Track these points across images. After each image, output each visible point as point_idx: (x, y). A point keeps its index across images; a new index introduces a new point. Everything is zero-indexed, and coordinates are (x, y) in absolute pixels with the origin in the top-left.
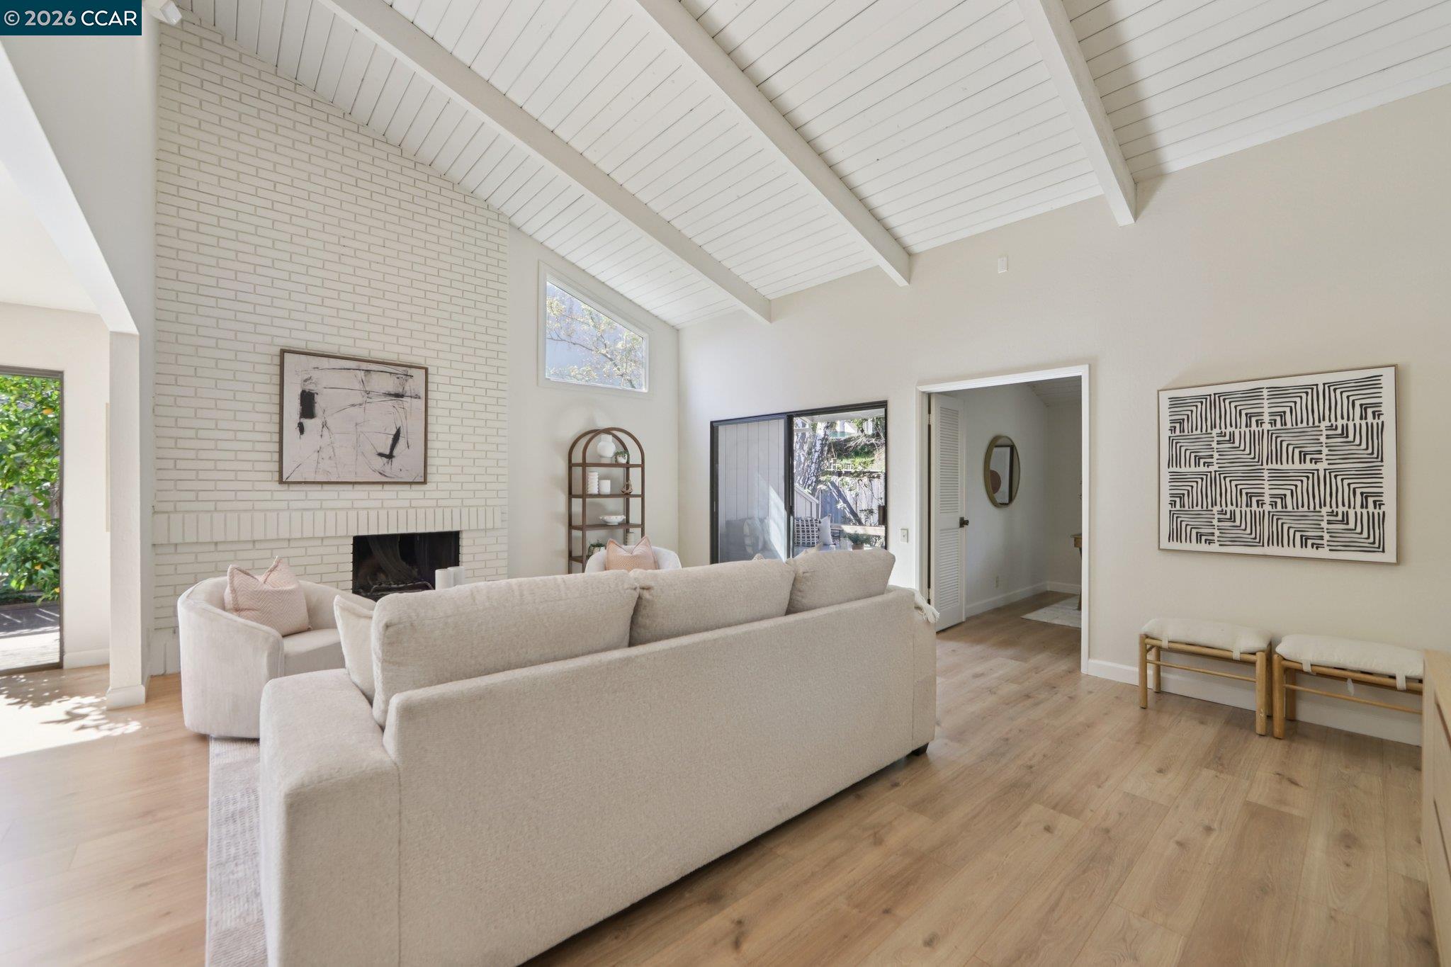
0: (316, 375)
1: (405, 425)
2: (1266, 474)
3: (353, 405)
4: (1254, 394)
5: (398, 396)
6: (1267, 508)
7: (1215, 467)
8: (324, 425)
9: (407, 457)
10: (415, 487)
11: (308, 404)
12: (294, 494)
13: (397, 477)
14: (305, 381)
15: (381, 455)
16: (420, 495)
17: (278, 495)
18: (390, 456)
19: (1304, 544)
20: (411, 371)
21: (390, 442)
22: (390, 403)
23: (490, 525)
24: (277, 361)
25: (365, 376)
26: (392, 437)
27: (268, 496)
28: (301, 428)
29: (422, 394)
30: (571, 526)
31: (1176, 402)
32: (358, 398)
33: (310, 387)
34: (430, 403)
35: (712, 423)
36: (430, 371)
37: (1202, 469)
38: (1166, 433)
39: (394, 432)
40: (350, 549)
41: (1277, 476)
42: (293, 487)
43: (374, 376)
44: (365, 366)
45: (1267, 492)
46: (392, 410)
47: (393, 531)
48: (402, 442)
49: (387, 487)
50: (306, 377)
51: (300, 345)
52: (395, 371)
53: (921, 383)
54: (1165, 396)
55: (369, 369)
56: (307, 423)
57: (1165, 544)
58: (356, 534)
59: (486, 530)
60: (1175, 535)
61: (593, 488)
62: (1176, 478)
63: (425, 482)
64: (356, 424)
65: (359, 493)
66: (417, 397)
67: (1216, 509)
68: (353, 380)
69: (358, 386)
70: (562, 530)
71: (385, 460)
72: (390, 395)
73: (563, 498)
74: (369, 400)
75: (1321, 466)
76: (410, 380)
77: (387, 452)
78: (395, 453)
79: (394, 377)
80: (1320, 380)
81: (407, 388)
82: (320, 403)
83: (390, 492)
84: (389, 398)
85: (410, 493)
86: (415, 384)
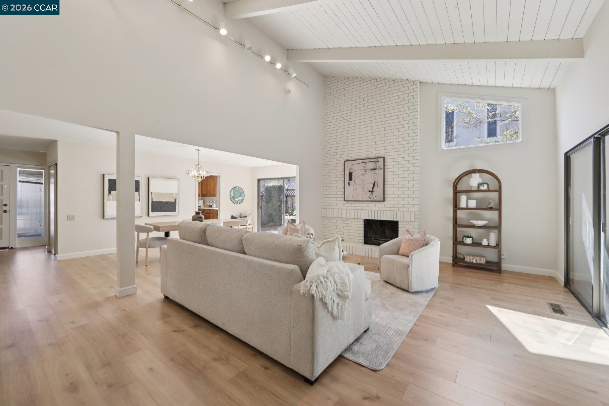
0: (352, 167)
1: (377, 180)
3: (362, 175)
5: (375, 169)
8: (354, 182)
9: (378, 191)
10: (381, 203)
11: (350, 175)
12: (349, 204)
13: (375, 199)
15: (370, 191)
16: (383, 206)
17: (345, 205)
18: (372, 192)
20: (379, 160)
21: (372, 186)
22: (372, 172)
23: (410, 220)
24: (343, 164)
25: (365, 164)
26: (373, 184)
27: (343, 205)
28: (349, 184)
29: (383, 167)
30: (455, 226)
32: (363, 172)
33: (351, 171)
34: (386, 170)
35: (566, 154)
36: (386, 158)
39: (373, 183)
40: (363, 223)
42: (348, 202)
43: (368, 164)
44: (365, 161)
46: (372, 174)
47: (376, 219)
48: (376, 186)
49: (373, 203)
50: (350, 168)
51: (349, 158)
52: (374, 161)
56: (351, 182)
58: (364, 218)
59: (409, 222)
61: (463, 205)
63: (384, 201)
64: (363, 181)
65: (364, 204)
66: (381, 169)
68: (362, 166)
69: (363, 168)
71: (371, 193)
72: (372, 169)
74: (366, 172)
76: (378, 163)
77: (371, 190)
78: (374, 190)
79: (373, 163)
81: (377, 166)
82: (353, 175)
83: (373, 204)
84: (371, 171)
85: (378, 205)
86: (380, 164)
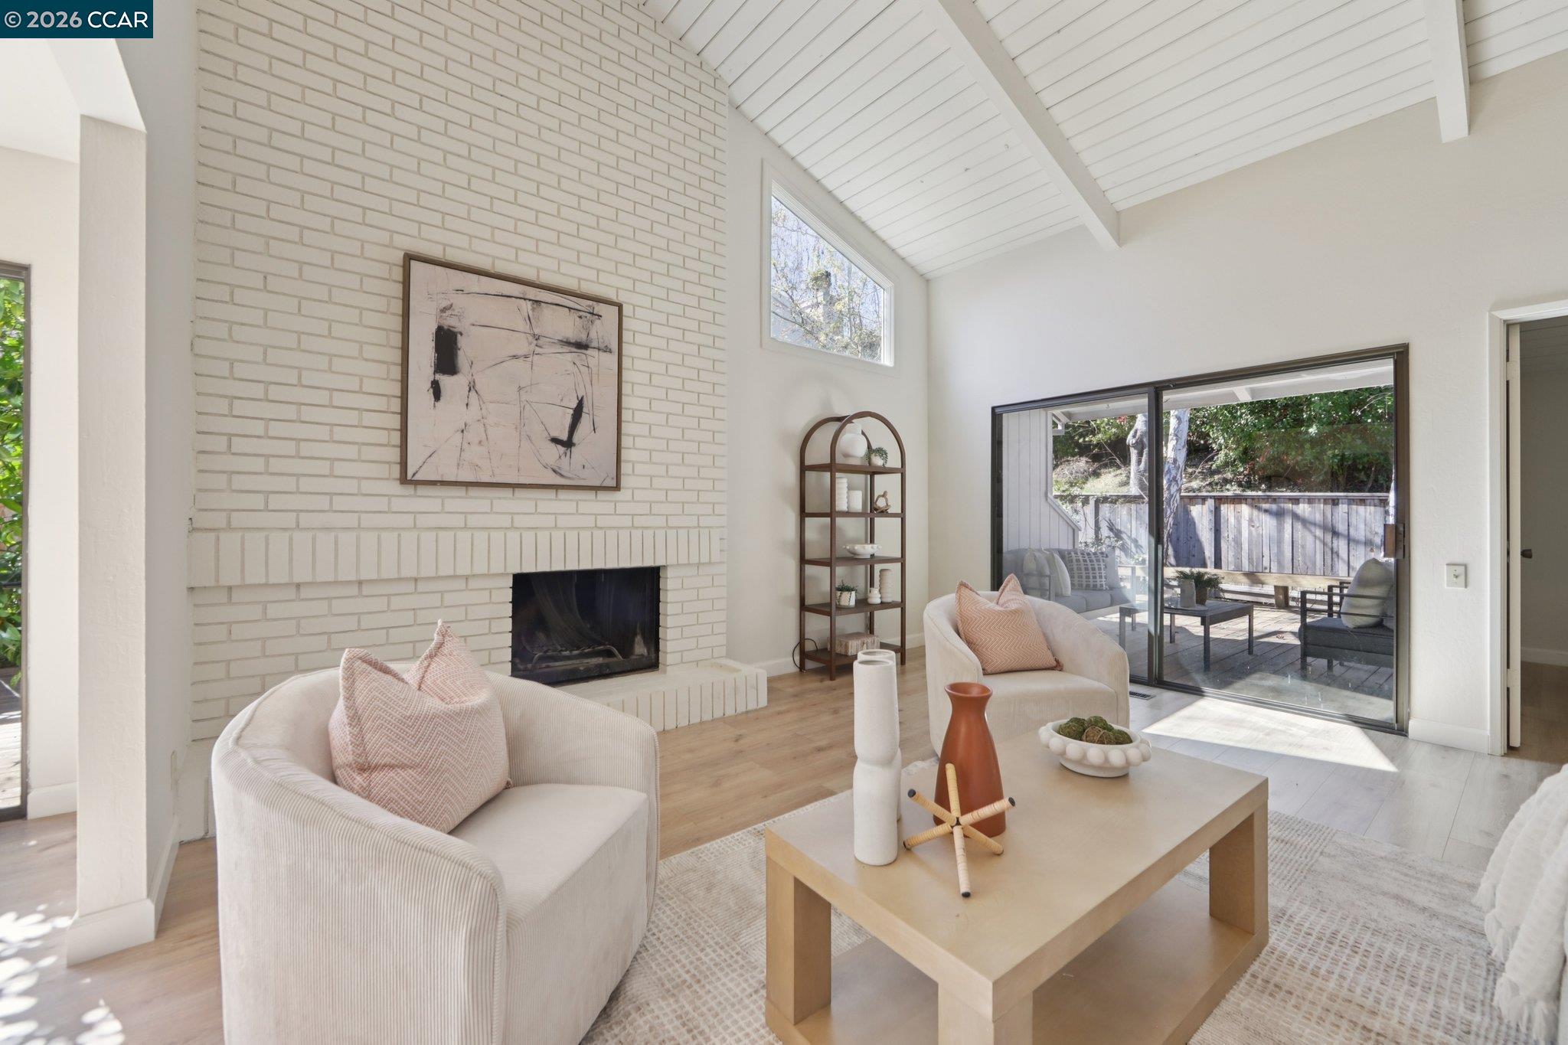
0: (459, 301)
1: (589, 391)
3: (515, 357)
5: (581, 346)
8: (472, 387)
9: (593, 443)
10: (602, 495)
11: (446, 346)
12: (427, 501)
13: (579, 478)
14: (444, 310)
15: (556, 441)
16: (608, 508)
17: (398, 504)
18: (568, 444)
20: (600, 308)
21: (568, 420)
22: (569, 357)
23: (705, 559)
24: (398, 273)
25: (533, 309)
26: (572, 412)
27: (381, 504)
28: (437, 391)
29: (615, 347)
30: (803, 561)
32: (522, 346)
33: (450, 322)
34: (626, 362)
35: (993, 409)
36: (626, 310)
39: (574, 404)
40: (508, 595)
42: (422, 490)
43: (547, 312)
44: (533, 293)
46: (570, 367)
47: (572, 566)
48: (585, 420)
49: (563, 495)
50: (444, 304)
51: (436, 252)
52: (572, 305)
53: (1500, 305)
55: (538, 299)
56: (445, 380)
58: (518, 571)
59: (699, 565)
61: (842, 505)
63: (617, 487)
64: (520, 388)
65: (523, 501)
66: (607, 350)
68: (512, 314)
69: (522, 326)
70: (792, 565)
71: (562, 449)
72: (568, 343)
73: (792, 516)
74: (538, 350)
76: (597, 322)
77: (564, 437)
78: (576, 438)
79: (575, 315)
81: (593, 335)
82: (465, 350)
83: (567, 502)
84: (567, 349)
85: (590, 504)
86: (604, 329)
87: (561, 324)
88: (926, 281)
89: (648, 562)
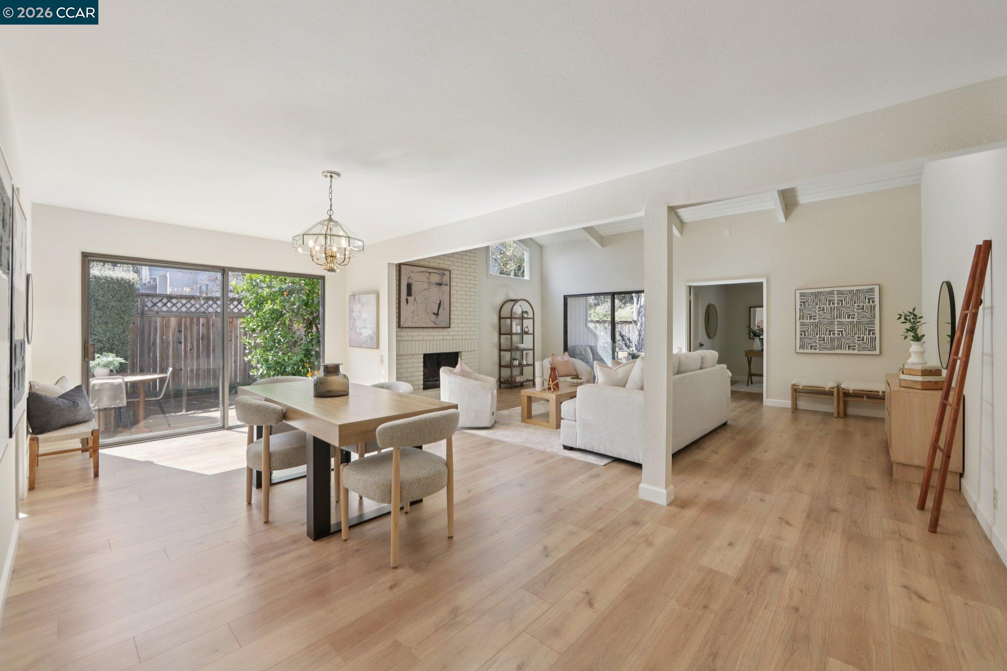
0: (412, 275)
1: (443, 299)
2: (836, 323)
3: (425, 290)
4: (832, 293)
5: (440, 284)
6: (836, 335)
7: (817, 320)
8: (415, 299)
9: (443, 314)
10: (445, 330)
11: (409, 286)
12: (405, 333)
13: (440, 325)
14: (409, 278)
15: (434, 314)
16: (446, 333)
17: (399, 334)
18: (437, 314)
19: (849, 349)
20: (445, 272)
21: (437, 307)
22: (437, 288)
23: (473, 349)
24: (398, 269)
25: (429, 275)
26: (438, 305)
28: (407, 300)
29: (449, 283)
30: (500, 350)
31: (802, 295)
32: (427, 287)
33: (410, 281)
34: (452, 288)
35: (564, 296)
36: (452, 272)
37: (812, 321)
38: (798, 307)
39: (439, 302)
40: (422, 360)
41: (840, 323)
42: (404, 330)
43: (432, 275)
44: (429, 270)
45: (836, 330)
46: (438, 291)
47: (435, 352)
48: (442, 307)
49: (435, 330)
50: (409, 276)
51: (406, 261)
52: (438, 272)
53: (687, 281)
54: (798, 292)
55: (430, 272)
56: (409, 298)
57: (798, 350)
58: (425, 352)
59: (471, 351)
60: (802, 347)
61: (514, 331)
62: (802, 324)
63: (449, 327)
64: (426, 299)
65: (427, 332)
66: (447, 285)
67: (818, 336)
68: (423, 277)
69: (426, 280)
70: (496, 351)
71: (436, 316)
72: (437, 284)
73: (496, 335)
74: (430, 287)
75: (855, 320)
76: (444, 277)
77: (436, 313)
78: (439, 313)
79: (439, 275)
80: (855, 288)
81: (443, 281)
82: (414, 289)
83: (437, 332)
84: (437, 286)
85: (443, 333)
86: (446, 279)
87: (435, 278)
88: (541, 247)
89: (455, 351)
